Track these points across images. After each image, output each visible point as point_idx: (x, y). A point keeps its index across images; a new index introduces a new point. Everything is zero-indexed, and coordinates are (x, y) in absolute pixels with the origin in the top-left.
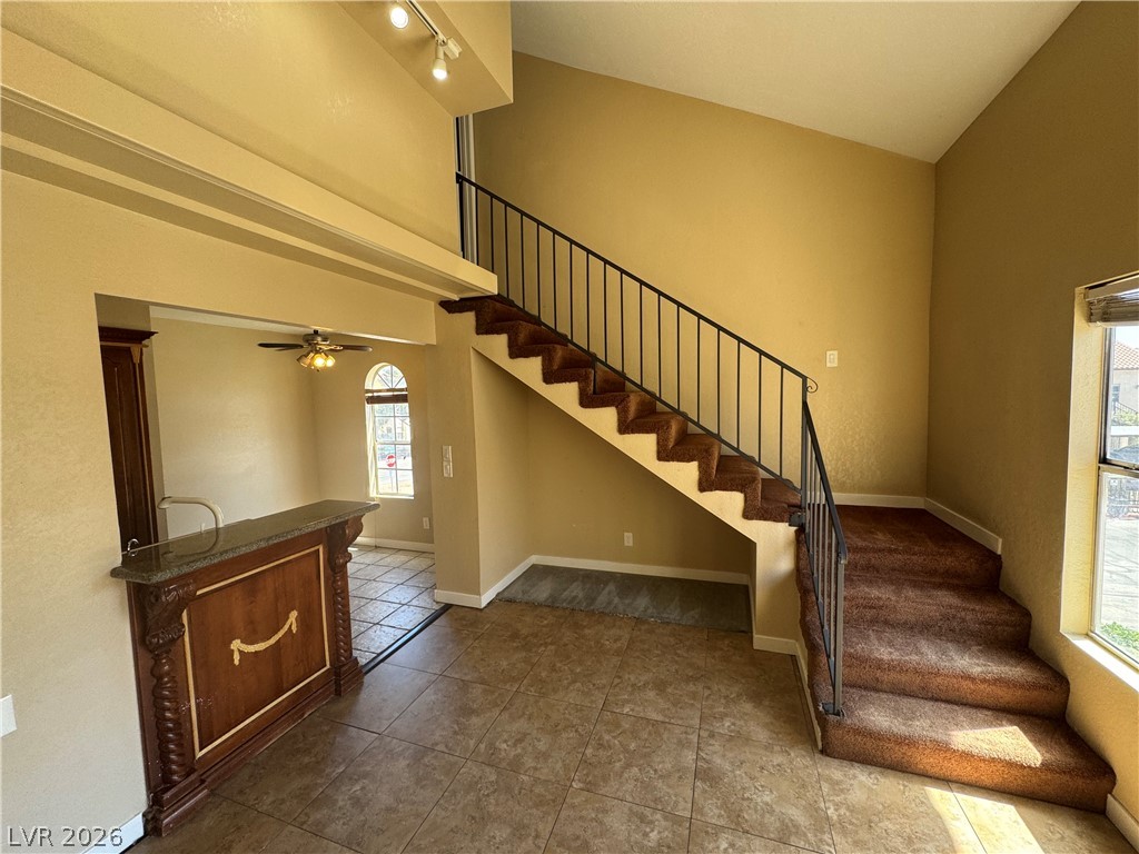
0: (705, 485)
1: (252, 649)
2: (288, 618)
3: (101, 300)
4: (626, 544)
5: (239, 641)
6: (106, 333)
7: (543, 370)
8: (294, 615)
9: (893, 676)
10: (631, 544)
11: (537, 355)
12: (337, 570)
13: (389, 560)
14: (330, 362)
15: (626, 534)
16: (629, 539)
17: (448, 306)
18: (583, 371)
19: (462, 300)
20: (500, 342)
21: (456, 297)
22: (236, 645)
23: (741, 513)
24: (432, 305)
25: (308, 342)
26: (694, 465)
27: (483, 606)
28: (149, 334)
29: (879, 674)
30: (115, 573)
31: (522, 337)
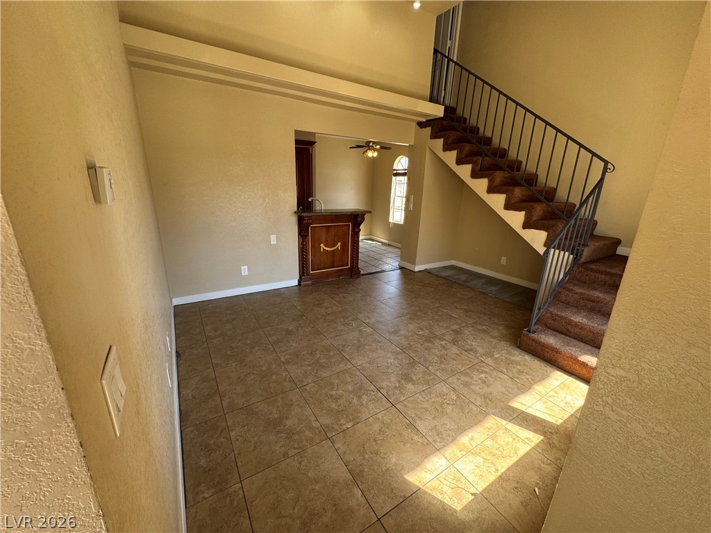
0: (527, 225)
1: (326, 249)
3: (296, 132)
4: (502, 263)
5: (323, 245)
6: (297, 142)
7: (457, 157)
8: (339, 244)
9: (577, 330)
10: (504, 263)
11: (455, 149)
12: (356, 234)
14: (375, 154)
15: (503, 257)
16: (504, 261)
17: (421, 125)
18: (475, 159)
19: (427, 121)
20: (440, 142)
21: (424, 120)
23: (543, 243)
24: (414, 124)
25: (368, 146)
26: (523, 213)
27: (416, 270)
28: (314, 143)
29: (569, 327)
30: (295, 212)
31: (450, 140)
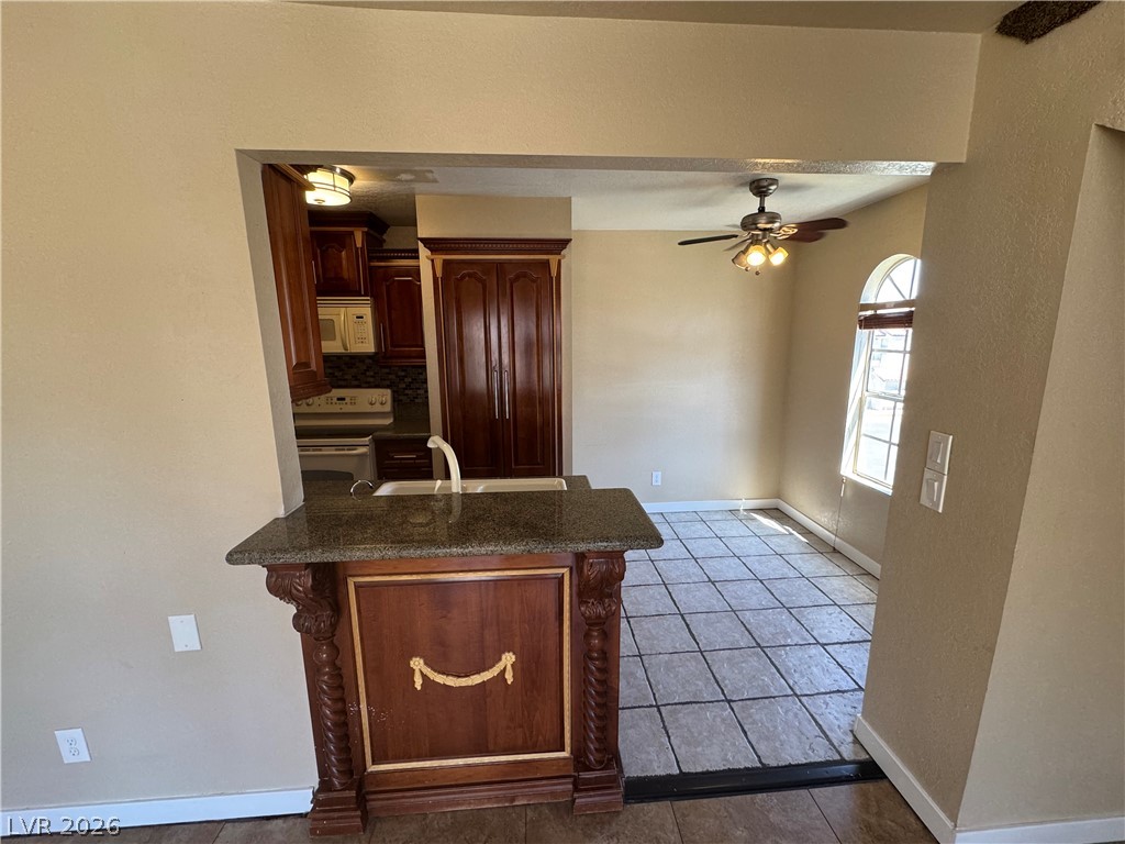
1: (440, 679)
2: (500, 659)
5: (422, 661)
8: (508, 659)
13: (836, 583)
14: (779, 257)
22: (417, 664)
28: (566, 243)
